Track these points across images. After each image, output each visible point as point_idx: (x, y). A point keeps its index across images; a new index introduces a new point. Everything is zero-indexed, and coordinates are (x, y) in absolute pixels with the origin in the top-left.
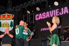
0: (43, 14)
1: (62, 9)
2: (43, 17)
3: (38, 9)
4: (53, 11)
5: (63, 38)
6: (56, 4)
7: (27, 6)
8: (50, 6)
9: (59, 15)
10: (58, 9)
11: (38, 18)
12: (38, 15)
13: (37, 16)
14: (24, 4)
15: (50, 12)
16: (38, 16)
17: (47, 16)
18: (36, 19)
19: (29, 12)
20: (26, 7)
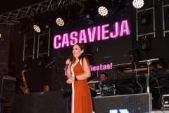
0: (72, 34)
1: (117, 24)
2: (71, 42)
3: (60, 22)
4: (94, 28)
5: (115, 90)
6: (103, 11)
7: (35, 14)
8: (88, 17)
9: (108, 38)
10: (108, 25)
11: (60, 44)
12: (59, 37)
13: (57, 38)
14: (26, 10)
15: (89, 30)
16: (60, 39)
17: (81, 39)
18: (55, 47)
19: (37, 29)
20: (31, 17)
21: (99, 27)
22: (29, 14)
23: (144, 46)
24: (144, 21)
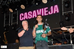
0: (29, 13)
1: (52, 7)
2: (29, 17)
3: (23, 7)
4: (40, 10)
6: (45, 1)
8: (37, 4)
10: (47, 8)
11: (23, 18)
14: (5, 1)
15: (38, 11)
16: (23, 15)
17: (34, 15)
18: (21, 19)
19: (11, 10)
20: (8, 5)
21: (43, 9)
22: (6, 3)
23: (67, 18)
24: (66, 5)
